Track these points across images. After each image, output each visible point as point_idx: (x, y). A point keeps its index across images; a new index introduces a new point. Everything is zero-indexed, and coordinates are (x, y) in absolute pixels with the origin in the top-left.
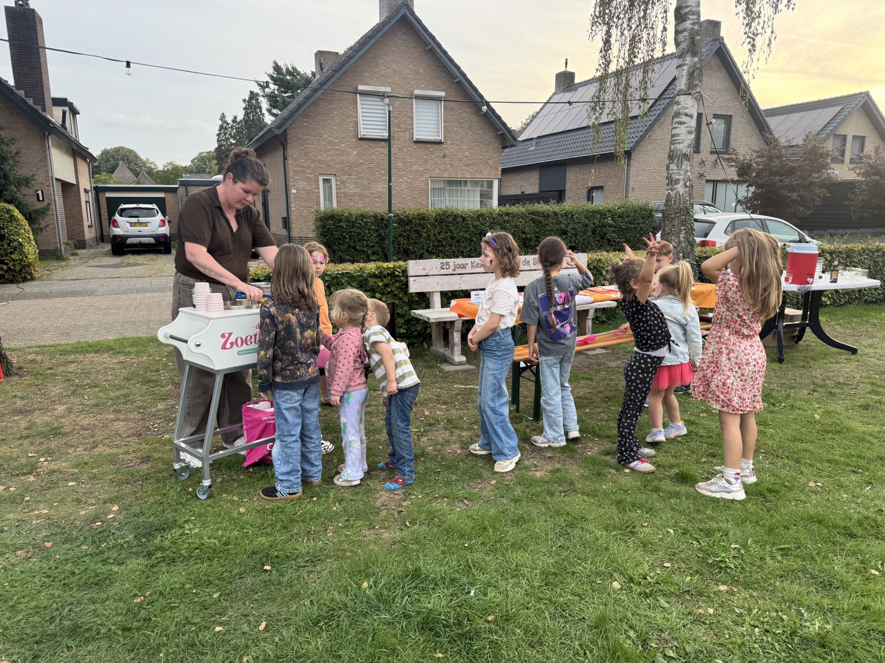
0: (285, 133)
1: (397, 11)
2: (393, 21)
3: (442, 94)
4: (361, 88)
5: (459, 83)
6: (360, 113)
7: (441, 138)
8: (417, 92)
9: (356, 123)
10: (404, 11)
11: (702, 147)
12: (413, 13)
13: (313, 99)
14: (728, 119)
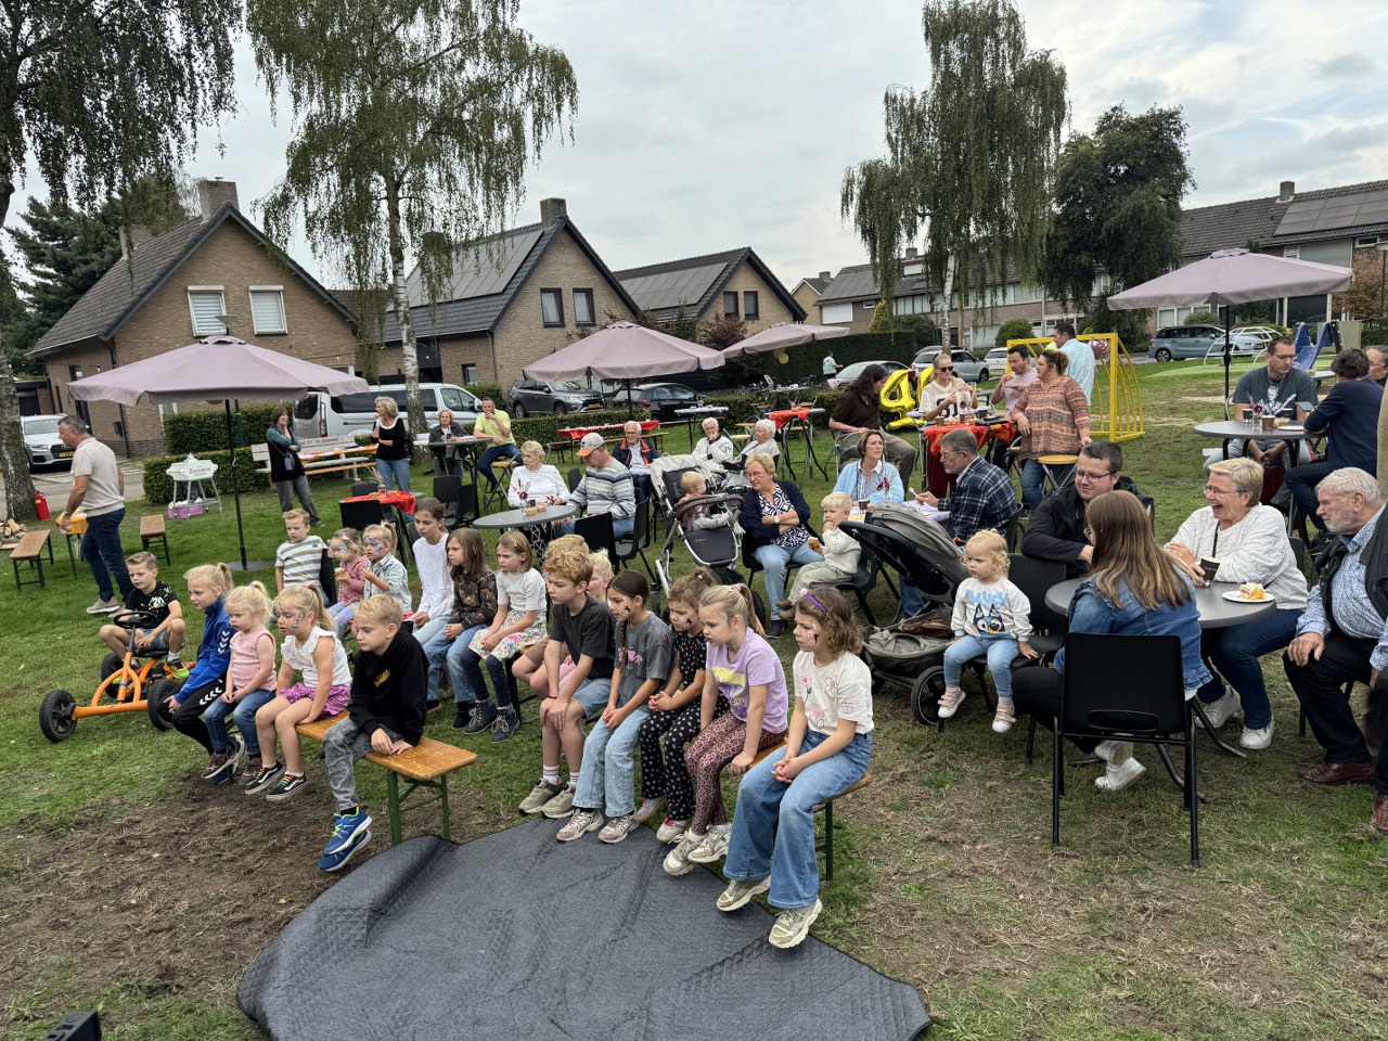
0: (113, 338)
1: (222, 213)
2: (219, 223)
3: (281, 287)
4: (190, 288)
5: (297, 275)
6: (192, 313)
7: (285, 329)
8: (252, 288)
9: (190, 323)
10: (229, 213)
11: (566, 321)
12: (239, 215)
13: (141, 303)
14: (589, 293)
